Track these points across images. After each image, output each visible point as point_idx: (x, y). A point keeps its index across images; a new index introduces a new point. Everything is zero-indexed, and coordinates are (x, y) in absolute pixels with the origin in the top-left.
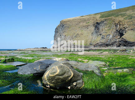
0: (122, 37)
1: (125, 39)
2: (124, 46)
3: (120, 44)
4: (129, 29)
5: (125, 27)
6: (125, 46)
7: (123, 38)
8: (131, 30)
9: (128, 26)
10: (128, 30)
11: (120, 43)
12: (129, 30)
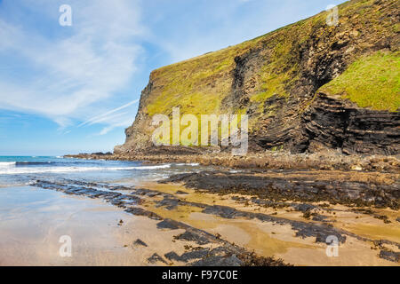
0: (322, 89)
1: (336, 97)
2: (334, 146)
3: (312, 135)
4: (362, 44)
5: (340, 42)
6: (338, 143)
7: (323, 97)
8: (378, 47)
9: (355, 33)
10: (356, 51)
11: (308, 126)
12: (365, 50)
